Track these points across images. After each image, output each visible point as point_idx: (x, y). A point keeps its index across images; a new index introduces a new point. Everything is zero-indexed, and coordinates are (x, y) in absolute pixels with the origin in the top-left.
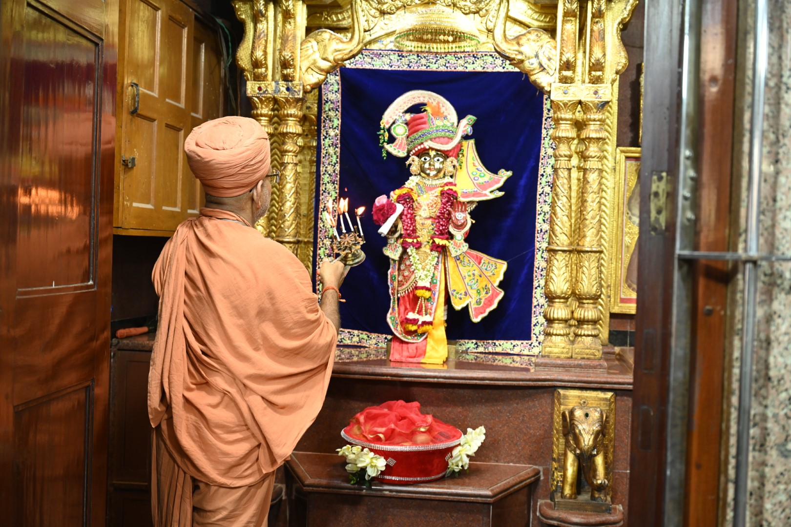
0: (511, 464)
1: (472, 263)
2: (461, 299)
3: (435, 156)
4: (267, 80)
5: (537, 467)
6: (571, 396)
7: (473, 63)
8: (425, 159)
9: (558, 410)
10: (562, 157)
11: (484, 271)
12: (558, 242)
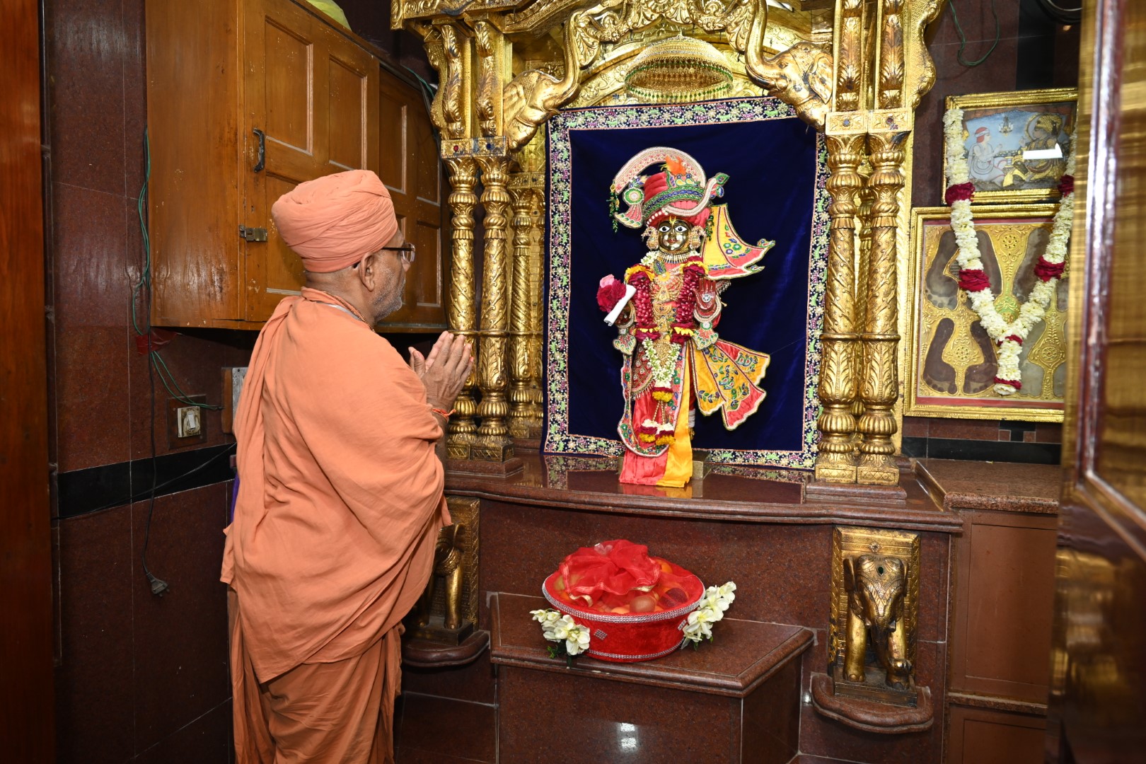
0: (774, 623)
1: (725, 357)
2: (711, 402)
3: (676, 225)
4: (465, 137)
5: (809, 629)
6: (856, 538)
7: (727, 114)
8: (664, 229)
9: (837, 556)
10: (841, 213)
11: (741, 367)
12: (836, 327)
